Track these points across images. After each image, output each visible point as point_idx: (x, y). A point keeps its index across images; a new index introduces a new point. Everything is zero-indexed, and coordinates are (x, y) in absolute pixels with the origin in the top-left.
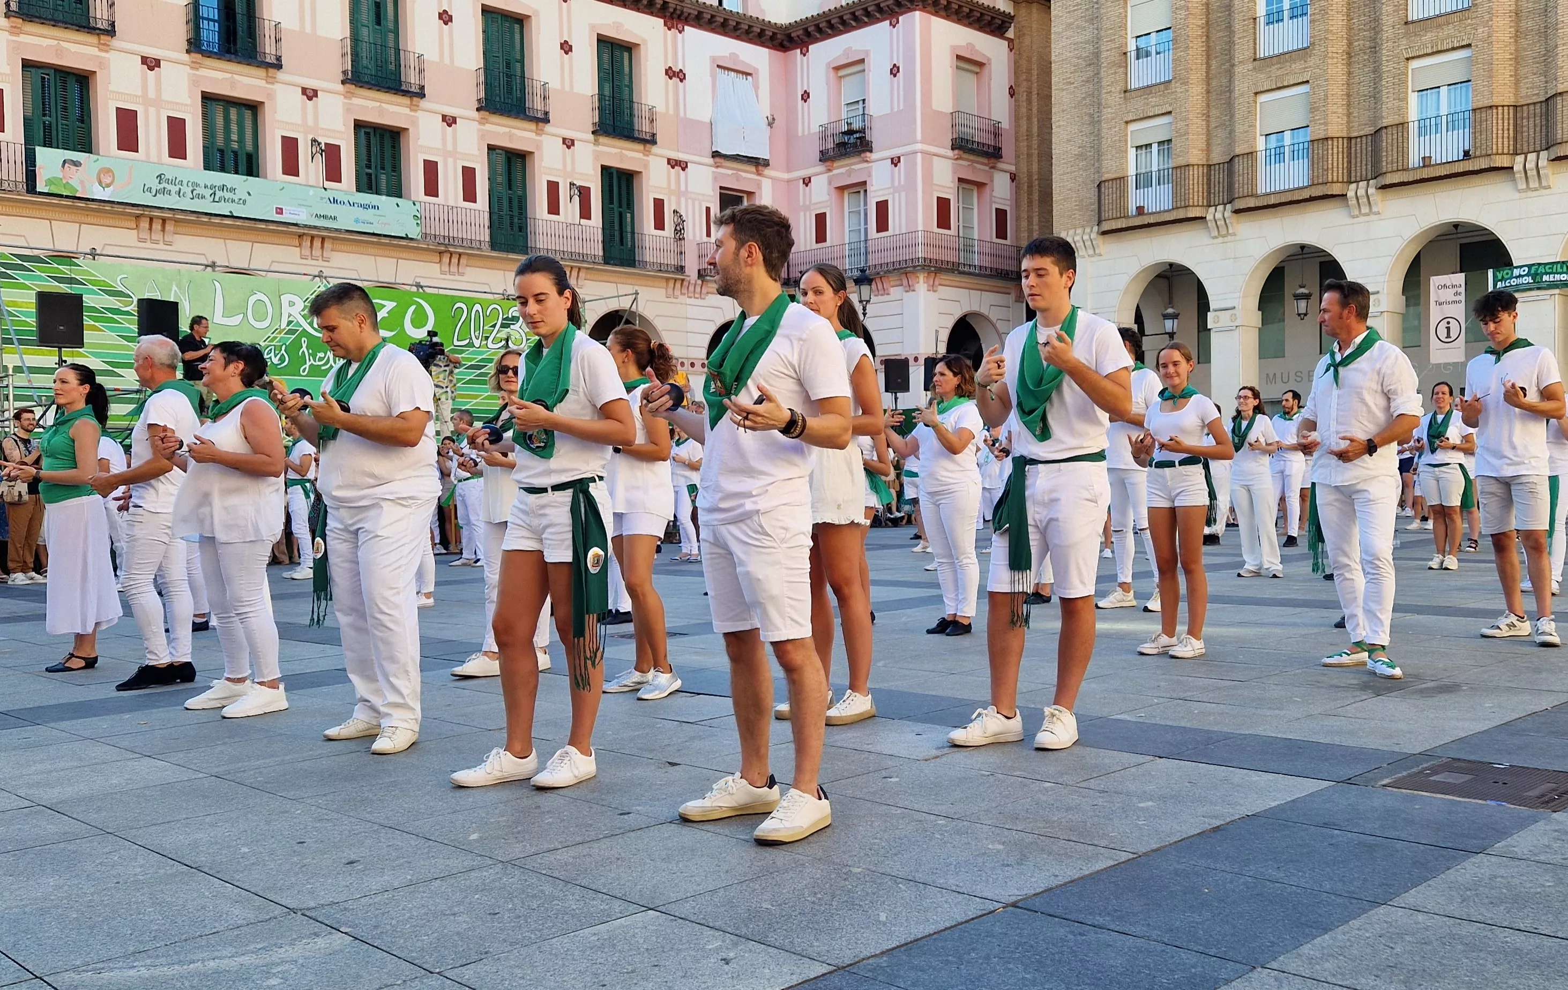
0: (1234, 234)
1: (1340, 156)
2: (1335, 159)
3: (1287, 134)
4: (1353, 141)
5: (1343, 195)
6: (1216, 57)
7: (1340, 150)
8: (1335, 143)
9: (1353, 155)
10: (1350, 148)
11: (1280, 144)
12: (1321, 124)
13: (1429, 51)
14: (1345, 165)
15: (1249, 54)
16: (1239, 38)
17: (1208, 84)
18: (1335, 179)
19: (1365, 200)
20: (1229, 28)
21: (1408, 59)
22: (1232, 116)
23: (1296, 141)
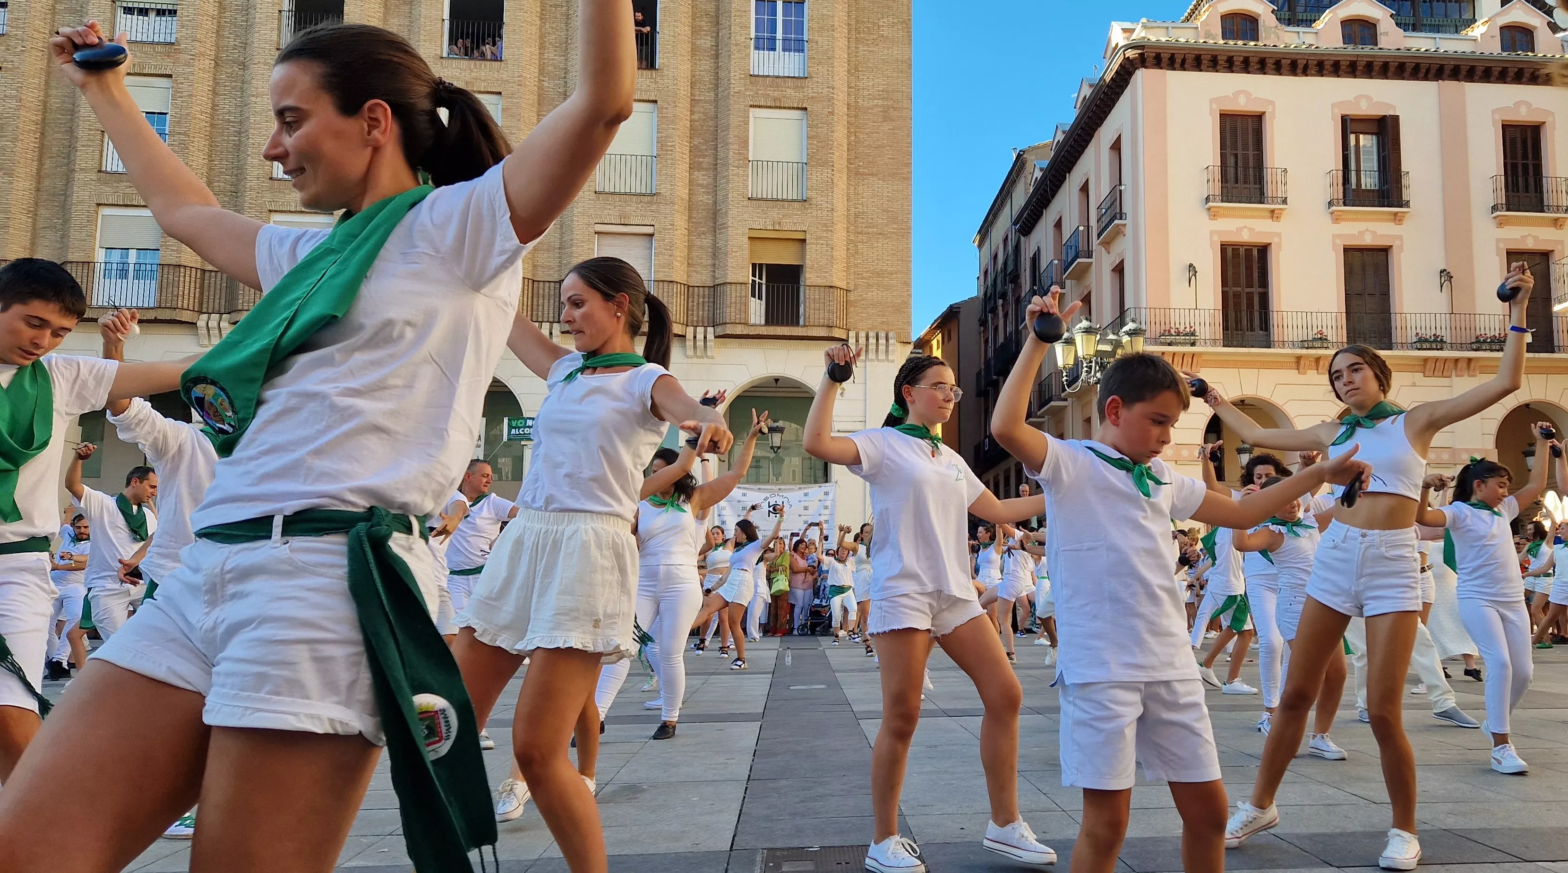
1: (193, 284)
2: (187, 288)
3: (133, 254)
4: (207, 274)
5: (192, 323)
6: (51, 157)
7: (193, 279)
8: (188, 272)
9: (206, 288)
10: (203, 280)
11: (124, 260)
12: (174, 251)
13: (293, 209)
14: (197, 295)
15: (93, 164)
16: (83, 146)
17: (38, 182)
18: (185, 306)
19: (217, 332)
20: (71, 132)
21: (270, 211)
22: (66, 221)
23: (141, 261)
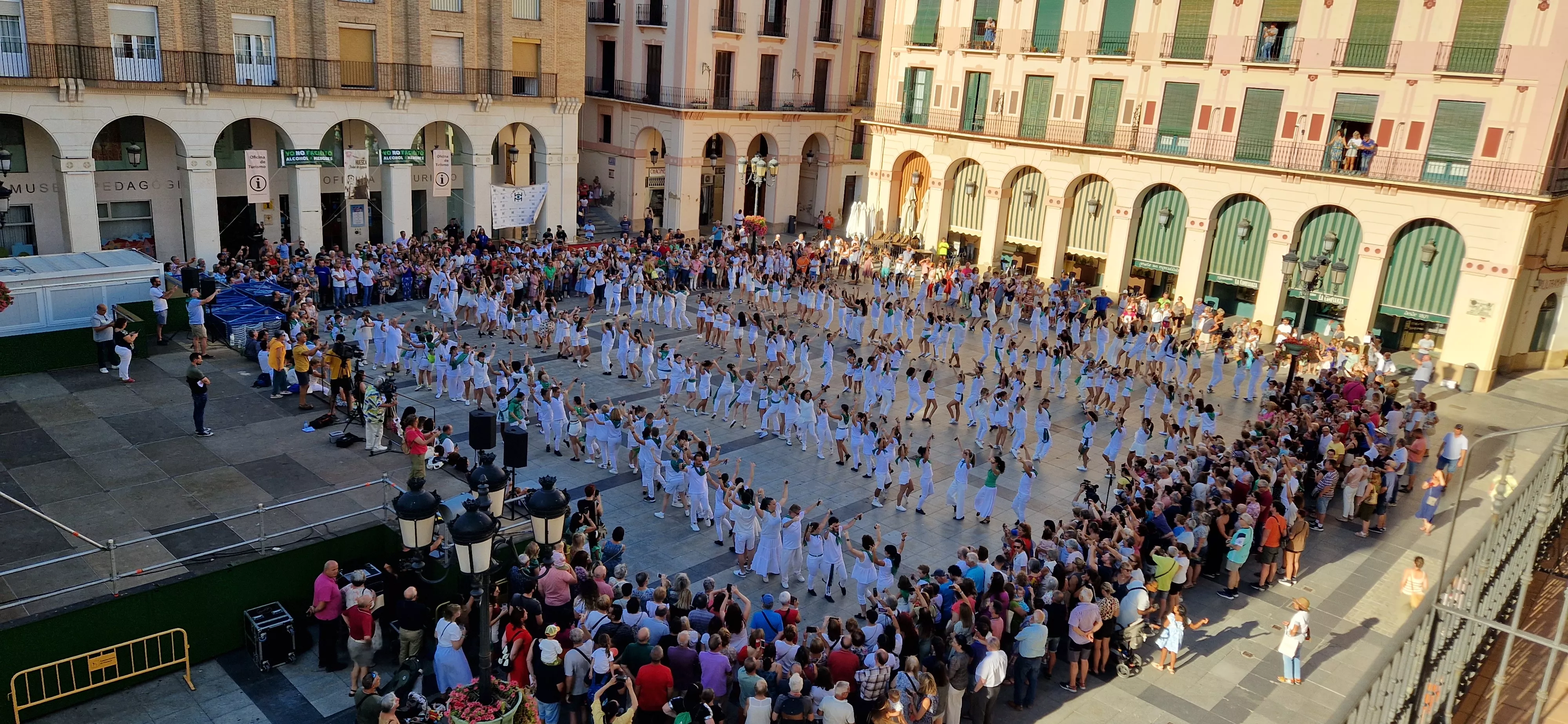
0: (82, 102)
4: (186, 54)
5: (183, 90)
13: (248, 12)
19: (199, 95)
